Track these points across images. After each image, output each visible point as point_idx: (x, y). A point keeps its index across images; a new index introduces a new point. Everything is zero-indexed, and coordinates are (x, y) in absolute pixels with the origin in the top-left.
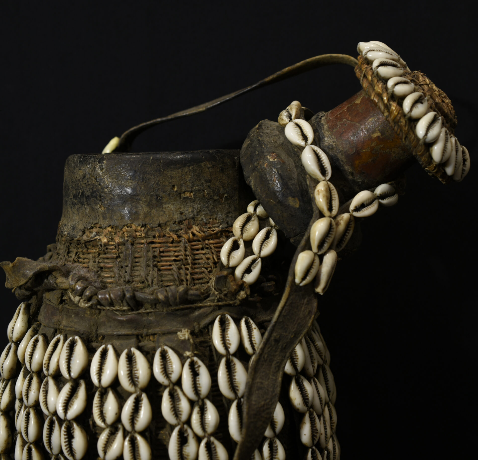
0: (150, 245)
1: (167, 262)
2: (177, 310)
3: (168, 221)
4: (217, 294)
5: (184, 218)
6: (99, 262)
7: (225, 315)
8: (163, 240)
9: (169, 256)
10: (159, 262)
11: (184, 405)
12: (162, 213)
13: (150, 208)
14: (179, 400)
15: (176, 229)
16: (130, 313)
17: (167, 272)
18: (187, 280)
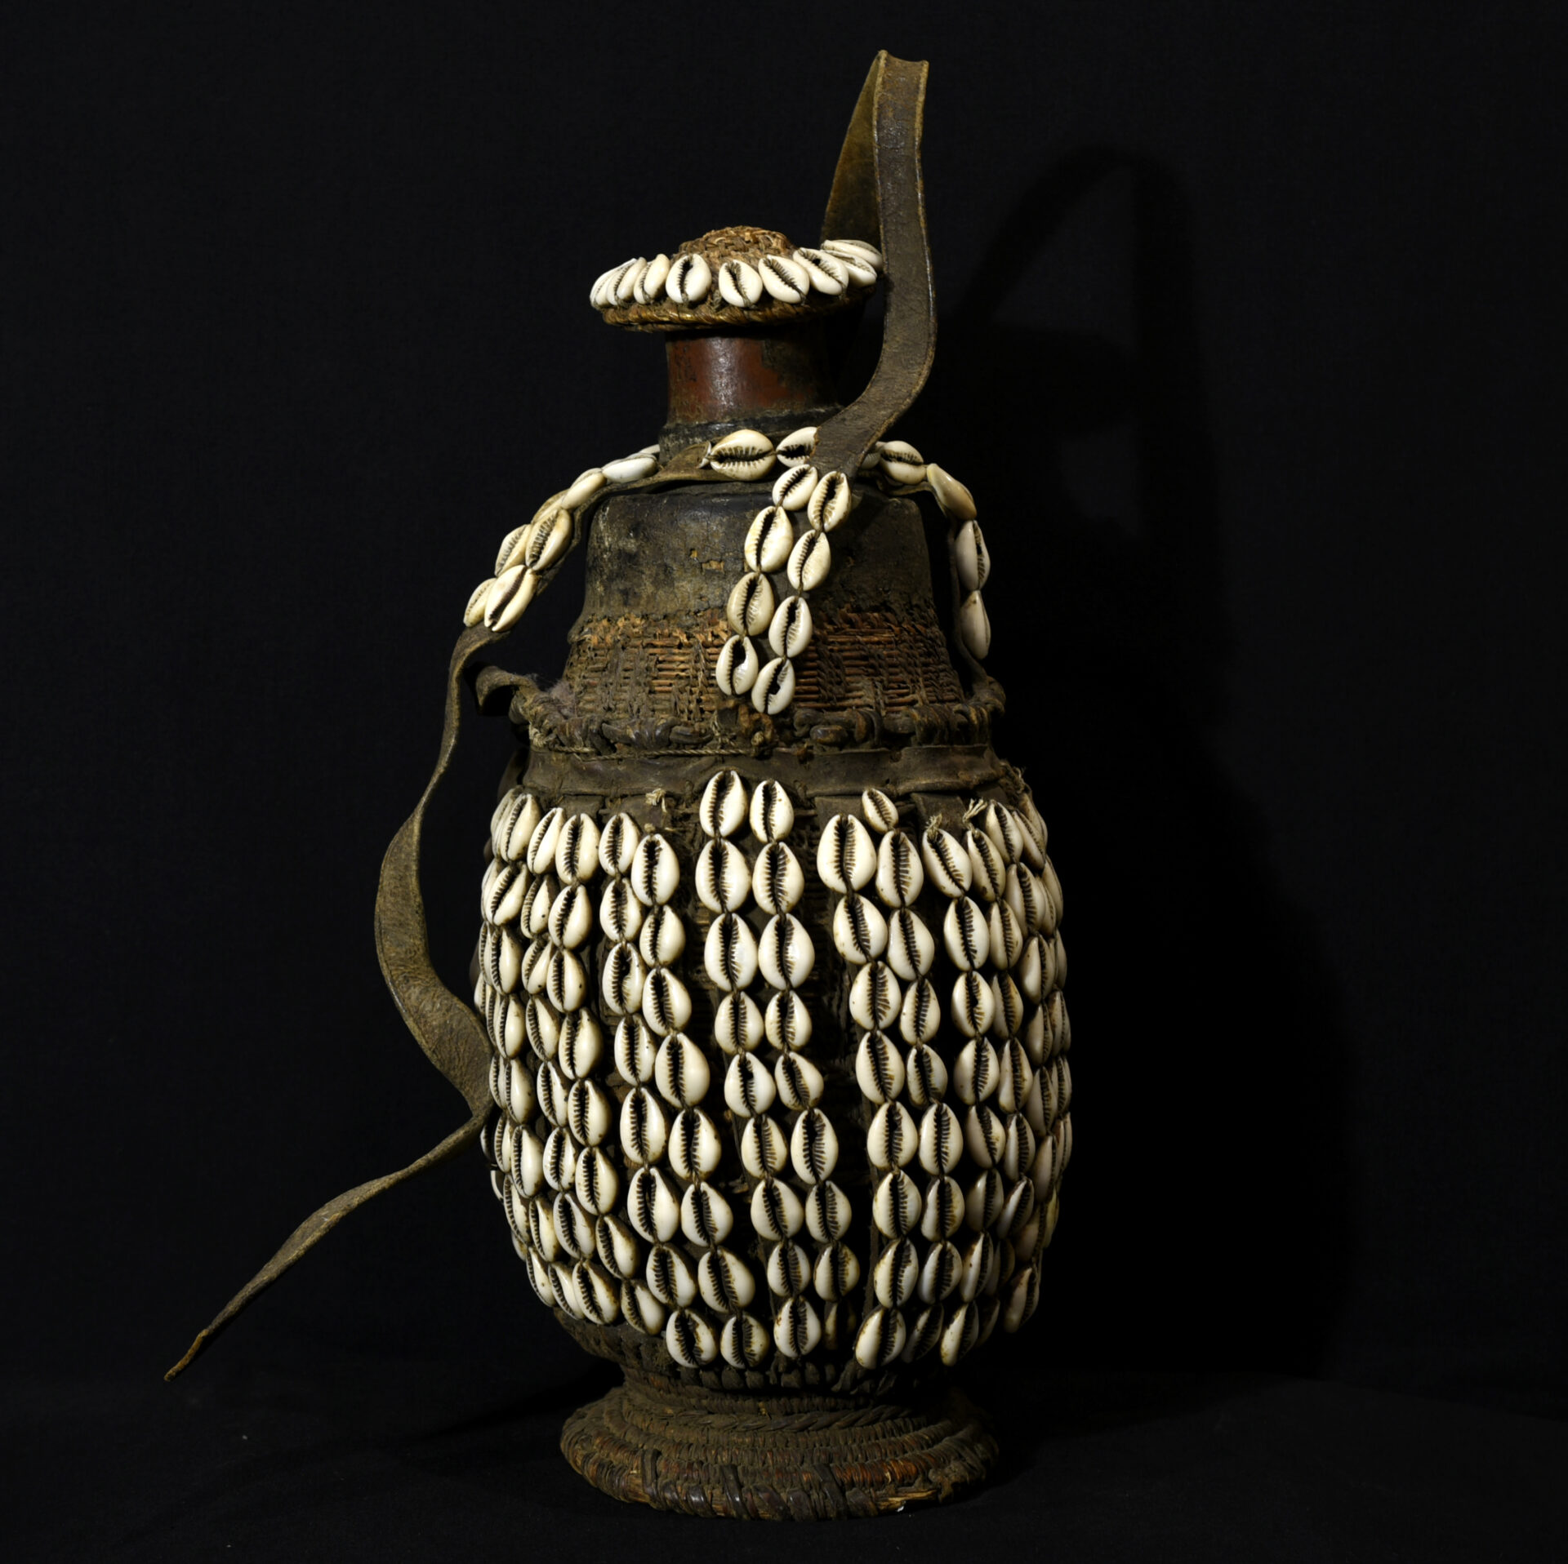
0: (646, 649)
1: (667, 679)
2: (657, 757)
3: (679, 610)
4: (719, 737)
5: (706, 606)
6: (584, 677)
7: (730, 771)
8: (667, 642)
9: (673, 670)
10: (656, 678)
11: (632, 913)
12: (672, 596)
13: (656, 587)
14: (625, 901)
15: (687, 624)
16: (593, 758)
17: (663, 696)
18: (690, 712)
